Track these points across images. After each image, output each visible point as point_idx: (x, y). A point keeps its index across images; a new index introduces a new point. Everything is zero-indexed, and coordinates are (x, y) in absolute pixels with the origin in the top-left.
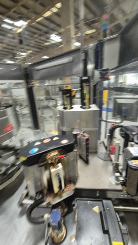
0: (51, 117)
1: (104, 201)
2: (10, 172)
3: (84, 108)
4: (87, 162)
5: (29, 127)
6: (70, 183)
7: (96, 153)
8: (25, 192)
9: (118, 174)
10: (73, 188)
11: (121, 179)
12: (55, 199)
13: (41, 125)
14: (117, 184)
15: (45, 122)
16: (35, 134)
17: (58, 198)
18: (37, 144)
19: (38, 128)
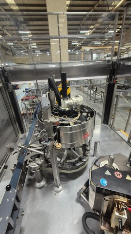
8: (84, 187)
18: (108, 173)
19: (107, 124)
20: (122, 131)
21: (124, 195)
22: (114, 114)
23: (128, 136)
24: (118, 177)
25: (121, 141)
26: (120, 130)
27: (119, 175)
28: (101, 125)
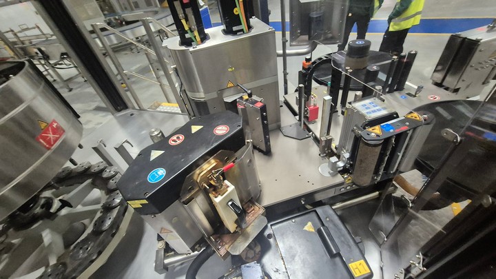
0: (144, 71)
1: (319, 210)
2: (108, 223)
3: (235, 33)
4: (267, 153)
5: (98, 109)
6: (254, 204)
7: (279, 128)
8: (161, 245)
9: (334, 159)
10: (262, 211)
11: (341, 164)
12: (236, 243)
13: (127, 96)
14: (333, 175)
15: (134, 87)
16: (124, 123)
17: (240, 239)
18: (155, 154)
19: (126, 107)
20: (163, 104)
21: (204, 158)
22: (122, 79)
23: (177, 105)
24: (179, 142)
25: (171, 117)
26: (159, 105)
27: (178, 138)
28: (116, 118)
